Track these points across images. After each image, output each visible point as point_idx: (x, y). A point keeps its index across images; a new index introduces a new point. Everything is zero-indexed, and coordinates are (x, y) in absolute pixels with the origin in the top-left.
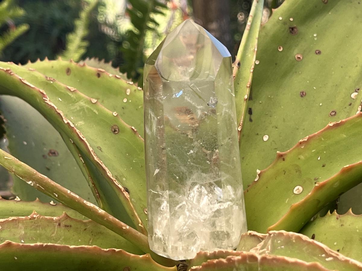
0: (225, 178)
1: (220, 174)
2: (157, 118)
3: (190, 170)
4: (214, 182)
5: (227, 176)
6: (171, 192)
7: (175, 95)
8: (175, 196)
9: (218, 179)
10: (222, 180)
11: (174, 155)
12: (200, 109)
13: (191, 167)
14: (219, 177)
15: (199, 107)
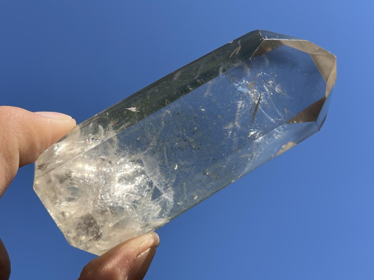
0: (167, 197)
1: (169, 189)
2: (197, 79)
3: (155, 150)
4: (156, 187)
5: (171, 200)
6: (115, 139)
7: (238, 86)
8: (113, 147)
9: (161, 189)
10: (163, 196)
11: (165, 122)
12: (235, 126)
13: (160, 150)
14: (164, 190)
15: (236, 123)
